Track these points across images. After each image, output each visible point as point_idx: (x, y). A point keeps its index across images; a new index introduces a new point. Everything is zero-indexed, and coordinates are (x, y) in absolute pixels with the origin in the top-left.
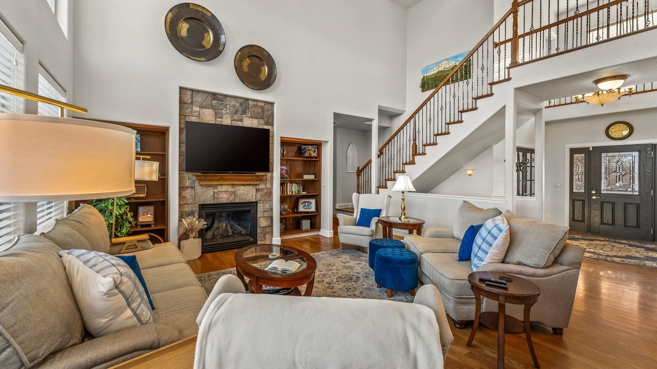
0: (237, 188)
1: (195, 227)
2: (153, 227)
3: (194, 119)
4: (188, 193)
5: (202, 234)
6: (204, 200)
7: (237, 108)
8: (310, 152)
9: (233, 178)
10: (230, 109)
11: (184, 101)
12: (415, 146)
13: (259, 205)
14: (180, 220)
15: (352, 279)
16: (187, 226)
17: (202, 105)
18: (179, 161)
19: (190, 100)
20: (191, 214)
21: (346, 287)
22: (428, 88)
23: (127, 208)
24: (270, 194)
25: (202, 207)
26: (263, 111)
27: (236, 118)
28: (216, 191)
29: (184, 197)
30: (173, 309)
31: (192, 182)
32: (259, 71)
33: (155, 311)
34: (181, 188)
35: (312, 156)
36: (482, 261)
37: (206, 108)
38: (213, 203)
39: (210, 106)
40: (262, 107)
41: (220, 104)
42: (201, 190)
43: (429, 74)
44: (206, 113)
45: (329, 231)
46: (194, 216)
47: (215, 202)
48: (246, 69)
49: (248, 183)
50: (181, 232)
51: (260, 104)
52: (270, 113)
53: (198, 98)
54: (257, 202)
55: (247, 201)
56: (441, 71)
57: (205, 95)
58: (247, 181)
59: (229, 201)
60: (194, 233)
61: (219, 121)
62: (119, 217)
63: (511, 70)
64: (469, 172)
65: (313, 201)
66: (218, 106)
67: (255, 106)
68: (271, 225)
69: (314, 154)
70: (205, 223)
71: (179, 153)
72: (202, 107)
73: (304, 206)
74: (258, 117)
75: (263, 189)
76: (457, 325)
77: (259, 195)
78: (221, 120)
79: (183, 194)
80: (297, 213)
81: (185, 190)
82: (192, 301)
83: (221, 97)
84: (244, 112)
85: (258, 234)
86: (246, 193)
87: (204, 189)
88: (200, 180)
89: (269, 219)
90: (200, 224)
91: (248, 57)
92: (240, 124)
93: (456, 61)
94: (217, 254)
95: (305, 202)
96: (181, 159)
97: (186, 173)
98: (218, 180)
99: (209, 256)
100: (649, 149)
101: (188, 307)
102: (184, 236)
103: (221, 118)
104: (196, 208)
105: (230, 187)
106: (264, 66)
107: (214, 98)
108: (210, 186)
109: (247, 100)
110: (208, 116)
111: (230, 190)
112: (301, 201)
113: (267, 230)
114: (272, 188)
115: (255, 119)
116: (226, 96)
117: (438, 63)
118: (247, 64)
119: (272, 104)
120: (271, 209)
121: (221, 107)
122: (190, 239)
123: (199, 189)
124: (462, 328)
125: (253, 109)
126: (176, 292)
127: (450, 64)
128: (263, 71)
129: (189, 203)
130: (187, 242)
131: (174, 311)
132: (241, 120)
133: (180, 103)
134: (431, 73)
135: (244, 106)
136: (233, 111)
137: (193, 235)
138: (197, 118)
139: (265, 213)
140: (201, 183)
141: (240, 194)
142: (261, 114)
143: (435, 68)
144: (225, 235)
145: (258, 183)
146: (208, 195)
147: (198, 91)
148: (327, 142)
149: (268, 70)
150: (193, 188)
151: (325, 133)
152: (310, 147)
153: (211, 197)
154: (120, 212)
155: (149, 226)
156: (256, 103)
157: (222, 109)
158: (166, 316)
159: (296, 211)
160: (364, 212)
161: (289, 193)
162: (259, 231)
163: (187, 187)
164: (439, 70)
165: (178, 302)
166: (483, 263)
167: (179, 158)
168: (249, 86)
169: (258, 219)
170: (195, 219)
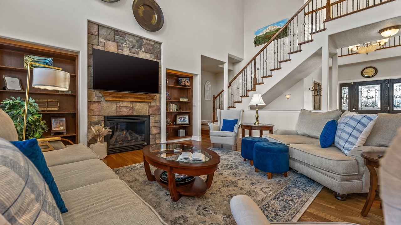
0: (134, 104)
1: (102, 133)
2: (65, 134)
3: (100, 48)
4: (95, 107)
5: (107, 139)
6: (108, 113)
7: (134, 43)
8: (185, 82)
9: (132, 96)
10: (129, 44)
11: (92, 33)
12: (255, 79)
13: (151, 118)
14: (89, 128)
15: (232, 167)
16: (95, 132)
17: (107, 38)
18: (88, 81)
19: (97, 33)
20: (98, 123)
21: (232, 173)
22: (259, 44)
23: (40, 117)
24: (159, 109)
25: (108, 118)
26: (154, 48)
27: (134, 51)
28: (118, 106)
29: (92, 110)
30: (93, 210)
31: (99, 98)
32: (151, 18)
33: (67, 215)
34: (89, 103)
35: (186, 85)
36: (353, 145)
37: (110, 41)
38: (116, 115)
39: (113, 39)
40: (152, 45)
41: (121, 39)
42: (106, 105)
43: (260, 35)
44: (110, 45)
45: (199, 137)
46: (101, 125)
47: (118, 114)
48: (141, 14)
49: (143, 100)
50: (90, 137)
51: (151, 43)
52: (158, 50)
53: (103, 32)
54: (149, 115)
55: (142, 114)
56: (268, 32)
57: (109, 31)
58: (142, 99)
59: (128, 114)
60: (101, 138)
61: (120, 52)
62: (32, 124)
63: (326, 23)
64: (288, 96)
65: (187, 117)
66: (120, 40)
67: (148, 44)
68: (160, 133)
69: (187, 84)
70: (110, 130)
71: (88, 74)
72: (107, 40)
73: (181, 120)
74: (150, 52)
75: (154, 106)
76: (339, 198)
77: (150, 110)
78: (122, 51)
79: (92, 107)
80: (176, 125)
81: (93, 104)
82: (116, 197)
83: (122, 33)
84: (140, 48)
85: (150, 139)
86: (142, 108)
87: (109, 104)
88: (105, 97)
89: (159, 128)
90: (106, 131)
91: (143, 5)
92: (136, 56)
93: (279, 25)
94: (120, 155)
95: (181, 118)
96: (89, 79)
97: (93, 90)
98: (120, 97)
99: (113, 156)
100: (387, 82)
101: (113, 206)
102: (92, 141)
103: (122, 50)
104: (102, 119)
105: (130, 103)
106: (154, 14)
107: (116, 33)
108: (113, 102)
109: (142, 38)
110: (112, 47)
111: (130, 106)
112: (178, 117)
113: (157, 136)
114: (160, 106)
115: (148, 54)
116: (126, 33)
117: (266, 28)
118: (142, 11)
119: (160, 44)
120: (160, 121)
121: (122, 41)
122: (98, 143)
123: (104, 104)
124: (344, 200)
125: (146, 46)
126: (94, 187)
127: (275, 28)
128: (154, 18)
129: (96, 114)
130: (95, 146)
131: (94, 212)
132: (138, 54)
133: (88, 33)
134: (261, 34)
135: (140, 43)
136: (131, 46)
137: (101, 139)
138: (103, 47)
139: (155, 124)
140: (106, 99)
141: (137, 109)
142: (152, 51)
143: (264, 31)
144: (125, 140)
145: (150, 101)
146: (112, 109)
147: (104, 27)
148: (197, 75)
149: (157, 17)
150: (100, 103)
151: (196, 69)
152: (185, 79)
153: (114, 110)
154: (33, 119)
155: (62, 133)
156: (148, 42)
157: (123, 43)
158: (84, 221)
159: (175, 124)
160: (225, 122)
161: (171, 111)
162: (151, 137)
163: (95, 102)
164: (267, 31)
165: (98, 199)
166: (354, 146)
167: (88, 78)
168: (143, 27)
169: (150, 128)
170: (102, 127)
